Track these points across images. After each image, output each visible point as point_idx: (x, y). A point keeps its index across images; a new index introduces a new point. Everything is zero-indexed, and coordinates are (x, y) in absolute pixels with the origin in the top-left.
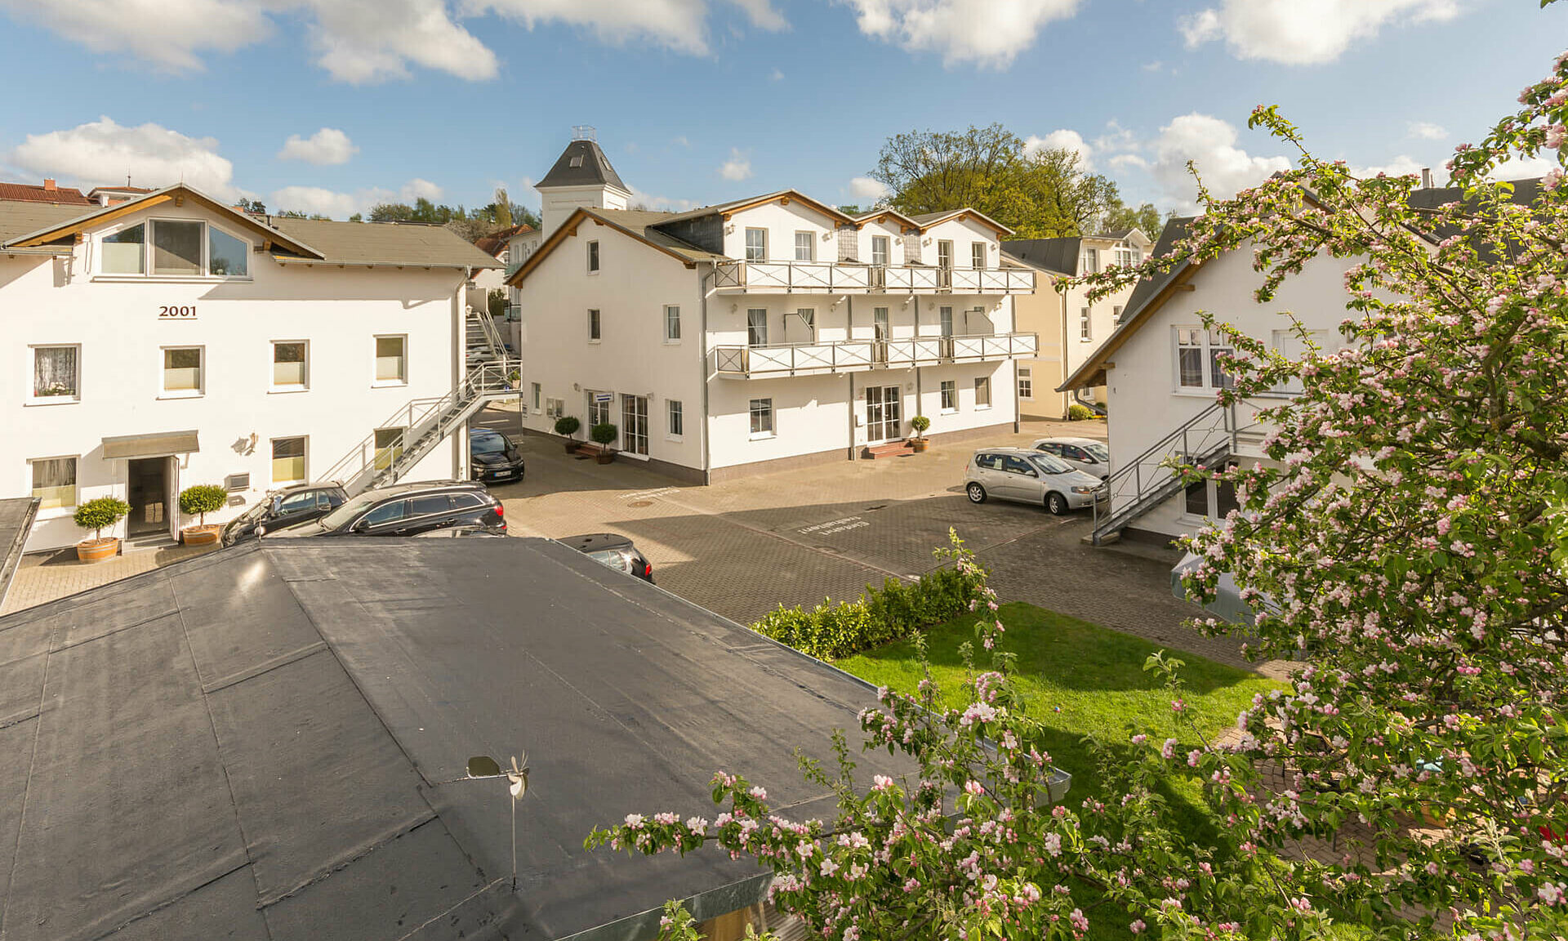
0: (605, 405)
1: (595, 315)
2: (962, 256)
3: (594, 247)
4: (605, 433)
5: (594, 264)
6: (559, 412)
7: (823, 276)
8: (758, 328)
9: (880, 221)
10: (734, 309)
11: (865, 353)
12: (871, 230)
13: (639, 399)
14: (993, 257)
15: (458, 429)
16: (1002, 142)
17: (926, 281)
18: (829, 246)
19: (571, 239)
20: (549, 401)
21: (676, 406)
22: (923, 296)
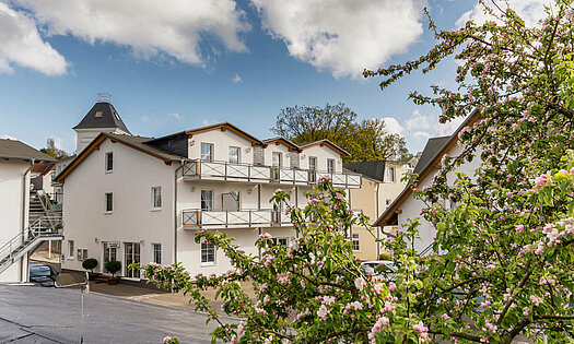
0: (114, 250)
1: (109, 196)
2: (322, 166)
3: (110, 156)
4: (113, 266)
5: (110, 166)
6: (85, 256)
7: (245, 172)
8: (207, 201)
9: (277, 144)
10: (193, 189)
11: (268, 216)
12: (272, 148)
13: (135, 244)
14: (339, 167)
15: (22, 258)
16: (343, 113)
17: (302, 177)
18: (248, 156)
19: (96, 152)
20: (79, 251)
21: (157, 247)
22: (300, 187)
